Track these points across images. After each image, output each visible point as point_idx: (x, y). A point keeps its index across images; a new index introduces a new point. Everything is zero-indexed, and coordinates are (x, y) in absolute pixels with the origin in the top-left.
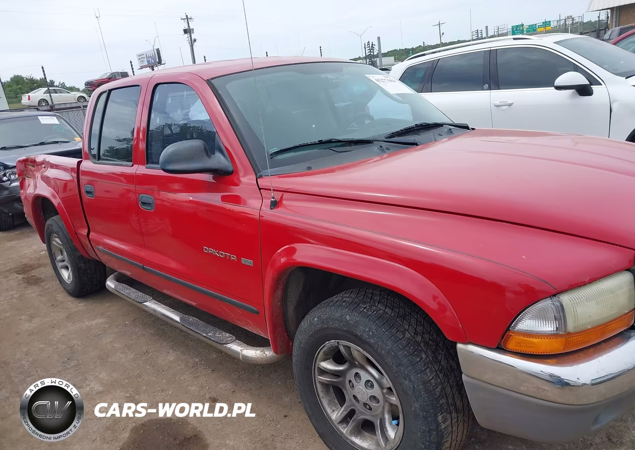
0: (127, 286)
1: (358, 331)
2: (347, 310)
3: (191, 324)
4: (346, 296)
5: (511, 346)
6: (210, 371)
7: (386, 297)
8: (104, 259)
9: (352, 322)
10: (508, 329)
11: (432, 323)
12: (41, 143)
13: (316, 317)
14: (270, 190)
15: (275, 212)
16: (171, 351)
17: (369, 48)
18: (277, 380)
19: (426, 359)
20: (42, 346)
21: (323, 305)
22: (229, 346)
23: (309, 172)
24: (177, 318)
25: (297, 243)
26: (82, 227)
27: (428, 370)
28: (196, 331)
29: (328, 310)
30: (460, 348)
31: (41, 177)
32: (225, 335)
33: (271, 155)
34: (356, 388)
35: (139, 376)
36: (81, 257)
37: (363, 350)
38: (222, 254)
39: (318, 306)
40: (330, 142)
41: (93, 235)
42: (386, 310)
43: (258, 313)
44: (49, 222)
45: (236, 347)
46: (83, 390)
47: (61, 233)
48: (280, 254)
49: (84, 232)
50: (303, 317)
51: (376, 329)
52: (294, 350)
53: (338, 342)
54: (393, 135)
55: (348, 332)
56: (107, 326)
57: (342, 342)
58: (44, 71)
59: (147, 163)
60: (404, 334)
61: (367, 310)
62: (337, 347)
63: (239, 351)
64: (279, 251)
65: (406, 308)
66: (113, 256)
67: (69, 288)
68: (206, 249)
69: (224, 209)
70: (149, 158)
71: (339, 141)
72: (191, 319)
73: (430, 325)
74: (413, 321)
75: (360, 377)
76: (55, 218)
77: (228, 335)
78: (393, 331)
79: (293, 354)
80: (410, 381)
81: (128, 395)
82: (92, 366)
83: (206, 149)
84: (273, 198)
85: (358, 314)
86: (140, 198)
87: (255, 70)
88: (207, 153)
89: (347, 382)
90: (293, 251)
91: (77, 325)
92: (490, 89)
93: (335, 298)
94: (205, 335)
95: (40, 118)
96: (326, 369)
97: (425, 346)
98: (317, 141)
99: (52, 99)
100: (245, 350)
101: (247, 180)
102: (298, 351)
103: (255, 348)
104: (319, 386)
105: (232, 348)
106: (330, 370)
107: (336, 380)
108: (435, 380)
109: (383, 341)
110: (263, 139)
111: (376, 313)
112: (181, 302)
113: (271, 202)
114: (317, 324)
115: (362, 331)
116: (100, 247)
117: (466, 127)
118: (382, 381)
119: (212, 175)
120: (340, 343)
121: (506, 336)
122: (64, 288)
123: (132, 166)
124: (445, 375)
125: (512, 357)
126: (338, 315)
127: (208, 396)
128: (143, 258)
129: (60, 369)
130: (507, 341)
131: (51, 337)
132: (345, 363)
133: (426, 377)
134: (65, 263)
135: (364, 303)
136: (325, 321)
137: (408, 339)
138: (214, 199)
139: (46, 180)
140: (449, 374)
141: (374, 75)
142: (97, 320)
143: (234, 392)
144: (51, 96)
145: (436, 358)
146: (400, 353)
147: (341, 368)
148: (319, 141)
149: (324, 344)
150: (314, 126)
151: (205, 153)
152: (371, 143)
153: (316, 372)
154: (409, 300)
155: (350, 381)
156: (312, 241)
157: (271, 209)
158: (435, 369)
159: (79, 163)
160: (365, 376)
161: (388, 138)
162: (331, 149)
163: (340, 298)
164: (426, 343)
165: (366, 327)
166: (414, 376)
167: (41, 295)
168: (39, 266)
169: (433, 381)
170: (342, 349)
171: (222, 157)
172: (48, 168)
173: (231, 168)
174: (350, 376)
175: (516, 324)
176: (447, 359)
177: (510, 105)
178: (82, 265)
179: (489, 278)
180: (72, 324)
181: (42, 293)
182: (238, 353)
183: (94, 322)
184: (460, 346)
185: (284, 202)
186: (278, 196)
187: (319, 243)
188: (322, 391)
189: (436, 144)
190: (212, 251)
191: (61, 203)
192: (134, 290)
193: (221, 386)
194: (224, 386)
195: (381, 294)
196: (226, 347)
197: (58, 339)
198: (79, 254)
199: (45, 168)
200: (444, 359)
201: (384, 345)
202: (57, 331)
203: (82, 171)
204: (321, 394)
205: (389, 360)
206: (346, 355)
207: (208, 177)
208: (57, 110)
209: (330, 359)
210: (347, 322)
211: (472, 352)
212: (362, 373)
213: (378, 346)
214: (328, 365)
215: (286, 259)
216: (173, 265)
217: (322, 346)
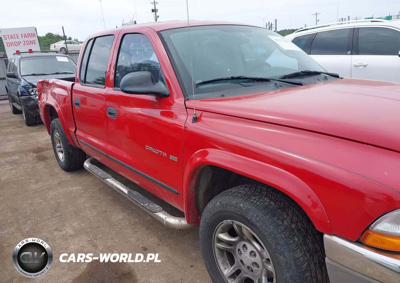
0: (97, 167)
1: (248, 216)
2: (241, 199)
3: (135, 196)
4: (241, 190)
5: (369, 241)
6: (144, 228)
7: (271, 193)
8: (84, 148)
9: (244, 209)
10: (367, 228)
11: (304, 215)
12: (57, 73)
13: (218, 202)
14: (193, 109)
15: (196, 125)
16: (121, 212)
17: (269, 26)
18: (188, 240)
19: (297, 242)
20: (40, 200)
21: (224, 194)
22: (158, 214)
23: (223, 98)
24: (126, 191)
25: (210, 148)
26: (72, 127)
27: (298, 250)
28: (137, 201)
29: (227, 198)
30: (327, 238)
31: (51, 93)
32: (156, 206)
33: (197, 85)
34: (243, 255)
35: (98, 227)
36: (71, 146)
37: (251, 229)
38: (157, 152)
39: (221, 194)
40: (239, 78)
41: (78, 132)
42: (271, 202)
43: (178, 194)
44: (53, 122)
45: (162, 215)
46: (61, 232)
47: (59, 130)
48: (197, 155)
49: (73, 130)
50: (210, 201)
51: (262, 216)
52: (201, 223)
53: (233, 222)
54: (285, 77)
55: (240, 215)
56: (82, 192)
57: (236, 222)
58: (63, 29)
59: (114, 87)
60: (283, 222)
61: (257, 202)
62: (232, 225)
63: (164, 218)
64: (196, 152)
65: (286, 202)
66: (89, 146)
67: (62, 165)
68: (147, 147)
69: (161, 120)
70: (116, 84)
71: (246, 78)
72: (135, 193)
73: (303, 217)
74: (290, 213)
75: (247, 248)
76: (56, 119)
77: (157, 206)
78: (275, 219)
79: (200, 225)
80: (284, 257)
81: (89, 239)
82: (69, 217)
83: (152, 78)
84: (195, 115)
85: (249, 204)
86: (108, 110)
87: (190, 27)
88: (153, 81)
89: (237, 250)
90: (206, 153)
91: (64, 189)
92: (352, 54)
93: (233, 190)
94: (142, 205)
95: (57, 57)
96: (223, 239)
97: (298, 232)
98: (230, 77)
99: (67, 47)
100: (168, 218)
101: (179, 101)
102: (203, 224)
103: (175, 217)
104: (216, 250)
105: (160, 215)
106: (226, 240)
107: (229, 248)
108: (303, 258)
109: (267, 225)
110: (191, 72)
111: (263, 204)
112: (129, 181)
113: (194, 117)
114: (218, 207)
115: (251, 217)
116: (82, 140)
117: (337, 76)
118: (263, 253)
119: (155, 97)
120: (234, 223)
121: (365, 233)
122: (60, 165)
123: (105, 88)
124: (311, 255)
125: (368, 250)
126: (234, 202)
127: (141, 246)
128: (107, 150)
129: (49, 217)
130: (365, 237)
131: (47, 195)
132: (236, 237)
133: (297, 255)
134: (62, 149)
135: (255, 196)
136: (225, 206)
137: (286, 225)
138: (156, 113)
139: (53, 95)
140: (314, 254)
141: (274, 37)
142: (77, 187)
143: (158, 245)
144: (66, 45)
145: (305, 241)
146: (279, 235)
147: (233, 240)
148: (231, 77)
149: (223, 222)
150: (229, 70)
151: (151, 81)
152: (269, 81)
153: (215, 240)
154: (288, 197)
155: (239, 250)
156: (220, 147)
157: (193, 123)
158: (304, 249)
159: (73, 85)
160: (250, 248)
161: (281, 78)
162: (240, 84)
163: (237, 190)
164: (299, 230)
165: (255, 215)
166: (288, 253)
167: (45, 168)
168: (47, 149)
169: (301, 259)
170: (235, 227)
171: (163, 85)
172: (55, 87)
173: (168, 93)
174: (240, 246)
175: (375, 225)
176: (313, 243)
177: (365, 66)
178: (71, 151)
179: (352, 186)
180: (61, 188)
181: (46, 167)
182: (163, 220)
183: (75, 188)
184: (326, 236)
185: (202, 118)
186: (198, 113)
187: (225, 150)
188: (218, 254)
189: (315, 86)
190: (151, 148)
191: (61, 111)
192: (101, 170)
193: (151, 239)
194: (153, 240)
195: (267, 190)
196: (155, 215)
197: (51, 197)
198: (70, 144)
199: (53, 87)
200: (311, 243)
201: (267, 228)
202: (51, 192)
203: (74, 90)
204: (218, 256)
205: (269, 240)
206: (238, 232)
207: (152, 98)
208: (69, 54)
209: (226, 232)
210: (240, 208)
211: (336, 242)
212: (248, 245)
213: (263, 228)
214: (224, 237)
215: (201, 158)
216: (125, 155)
217: (221, 223)
